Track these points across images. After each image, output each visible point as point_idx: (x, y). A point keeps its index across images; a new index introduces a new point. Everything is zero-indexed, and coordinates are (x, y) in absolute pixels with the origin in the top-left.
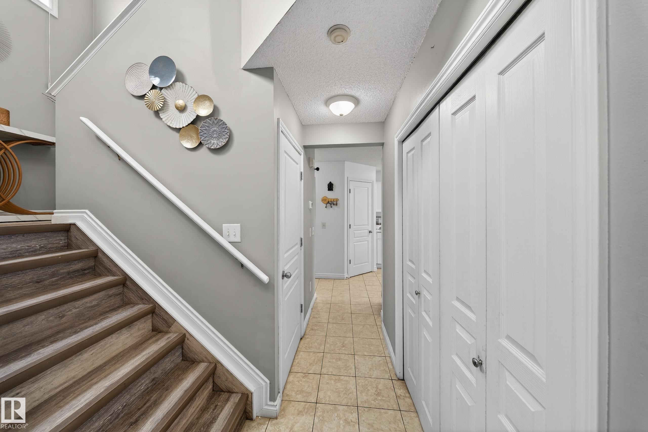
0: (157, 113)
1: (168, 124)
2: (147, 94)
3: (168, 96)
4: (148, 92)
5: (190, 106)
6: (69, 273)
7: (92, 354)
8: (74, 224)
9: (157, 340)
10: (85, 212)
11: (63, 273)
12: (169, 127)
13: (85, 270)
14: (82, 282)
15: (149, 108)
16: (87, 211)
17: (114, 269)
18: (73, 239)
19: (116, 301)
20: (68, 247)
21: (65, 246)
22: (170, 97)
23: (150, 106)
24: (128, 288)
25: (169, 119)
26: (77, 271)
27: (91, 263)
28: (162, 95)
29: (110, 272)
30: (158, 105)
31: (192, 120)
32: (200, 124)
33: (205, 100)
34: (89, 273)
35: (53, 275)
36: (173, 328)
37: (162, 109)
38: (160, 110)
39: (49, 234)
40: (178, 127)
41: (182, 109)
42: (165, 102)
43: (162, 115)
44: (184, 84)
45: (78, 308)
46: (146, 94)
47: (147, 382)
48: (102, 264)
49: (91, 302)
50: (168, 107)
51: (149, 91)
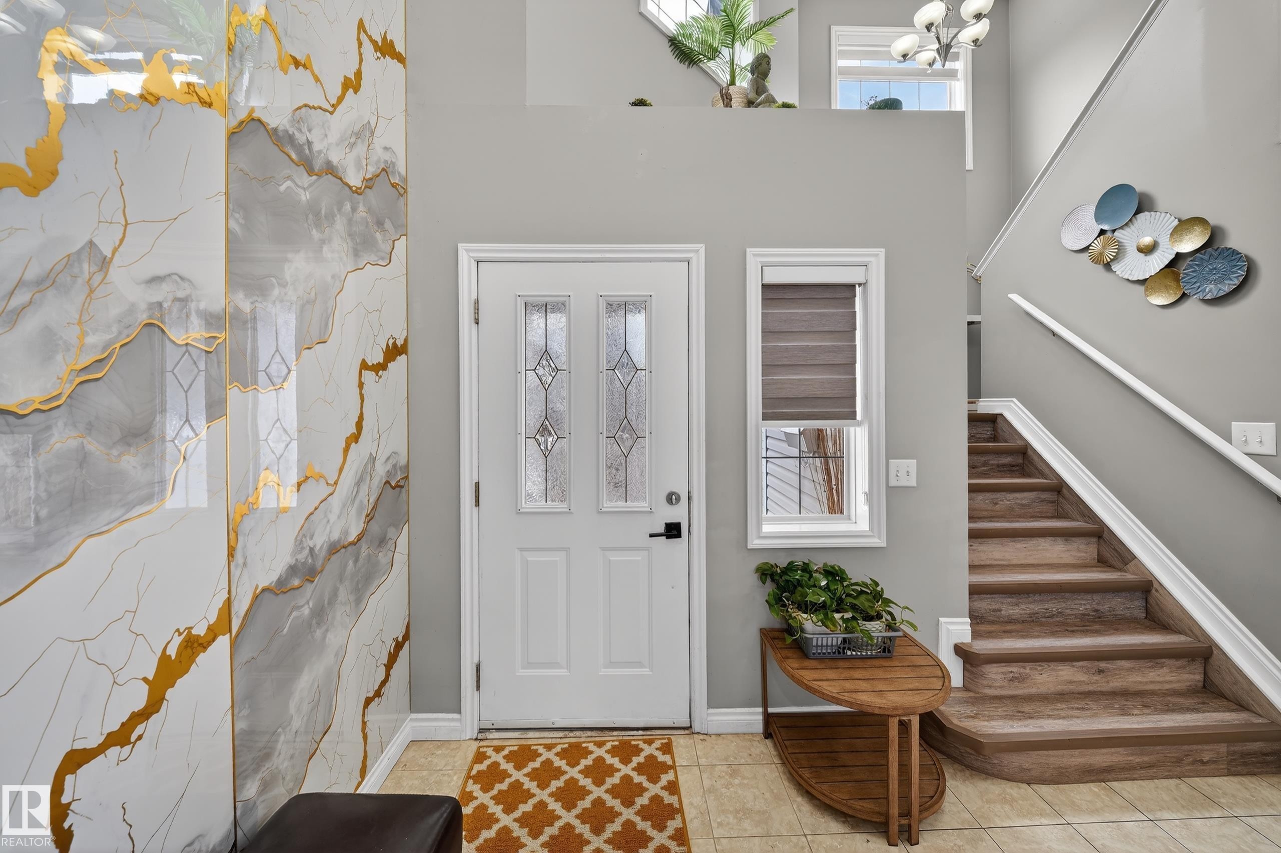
0: (1108, 266)
1: (1126, 277)
2: (1093, 244)
3: (1125, 237)
4: (1093, 242)
5: (1164, 241)
6: (998, 466)
7: (1025, 548)
8: (1001, 415)
9: (1105, 572)
10: (1012, 401)
11: (992, 465)
12: (1128, 280)
13: (1013, 466)
14: (1012, 477)
15: (1096, 263)
16: (1014, 400)
17: (1046, 471)
18: (999, 431)
19: (1049, 508)
20: (995, 439)
21: (991, 438)
22: (1128, 238)
23: (1097, 259)
24: (1064, 497)
25: (1128, 268)
26: (1004, 465)
27: (1020, 460)
28: (1114, 239)
29: (1042, 475)
30: (1110, 253)
31: (1167, 262)
32: (1183, 266)
33: (1194, 225)
34: (1017, 470)
35: (985, 464)
36: (1131, 566)
37: (1115, 259)
38: (1112, 260)
39: (978, 423)
40: (1141, 278)
41: (1148, 250)
42: (1120, 248)
43: (1115, 267)
44: (1152, 213)
45: (1009, 501)
46: (1090, 245)
47: (1088, 607)
48: (1031, 462)
49: (1022, 499)
50: (1126, 252)
51: (1096, 239)
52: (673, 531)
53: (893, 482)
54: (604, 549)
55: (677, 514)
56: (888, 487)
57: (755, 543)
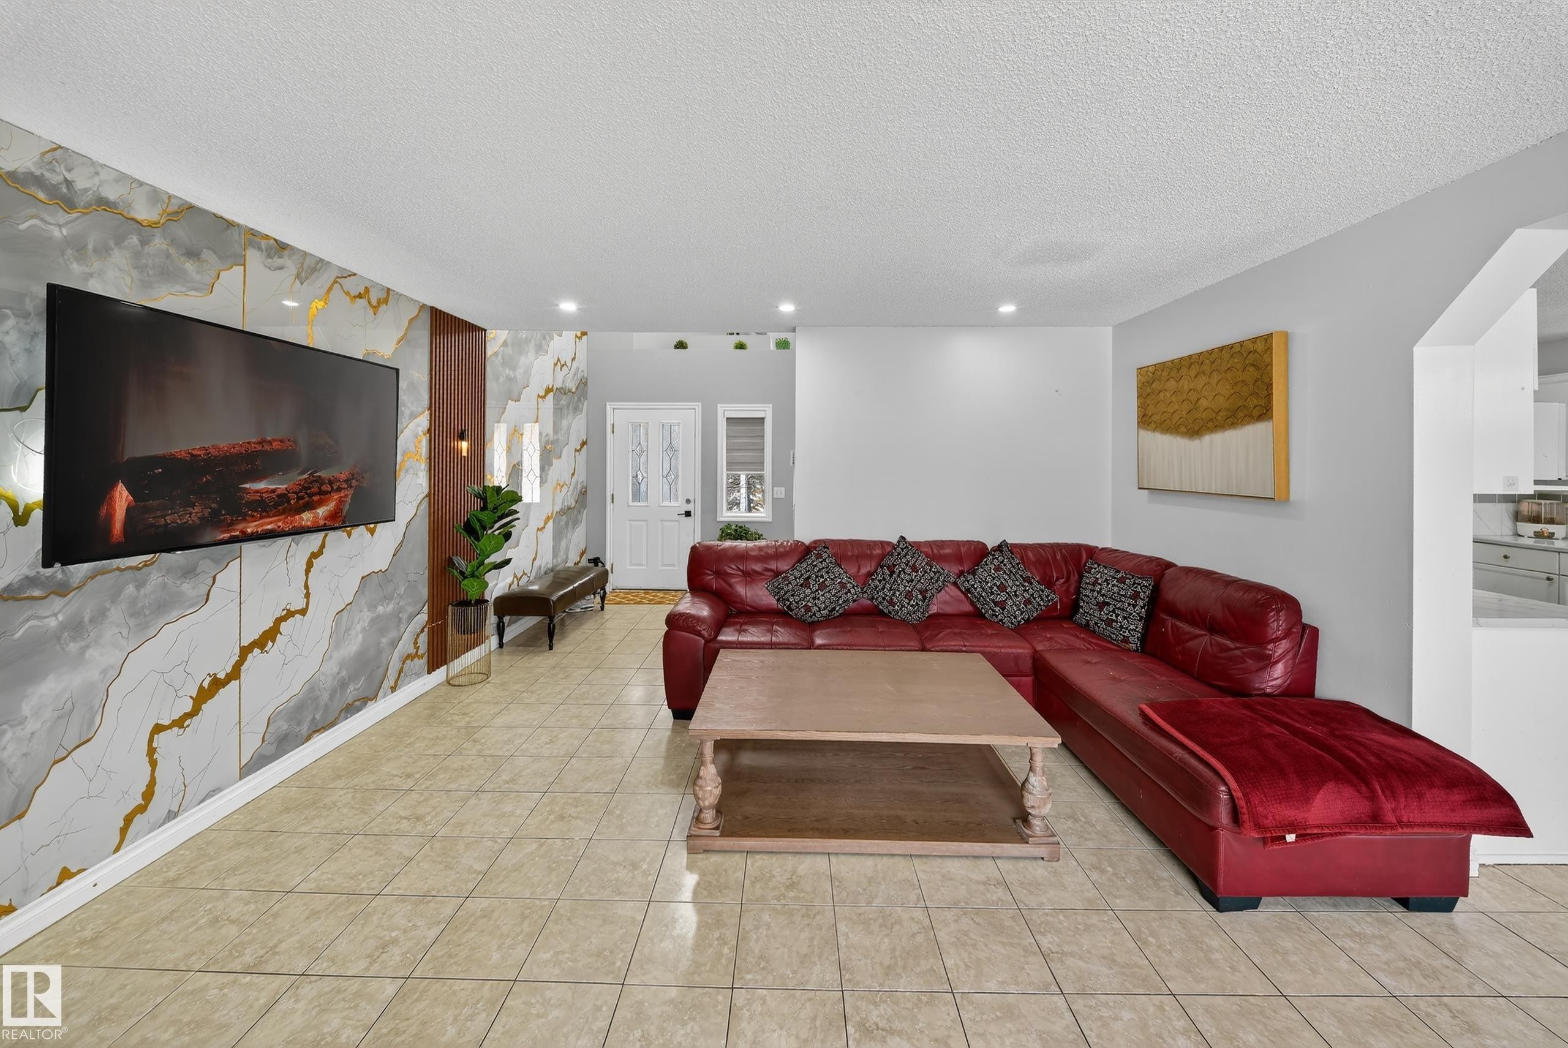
52: (688, 514)
53: (775, 497)
54: (661, 521)
55: (690, 507)
56: (773, 498)
57: (720, 519)
